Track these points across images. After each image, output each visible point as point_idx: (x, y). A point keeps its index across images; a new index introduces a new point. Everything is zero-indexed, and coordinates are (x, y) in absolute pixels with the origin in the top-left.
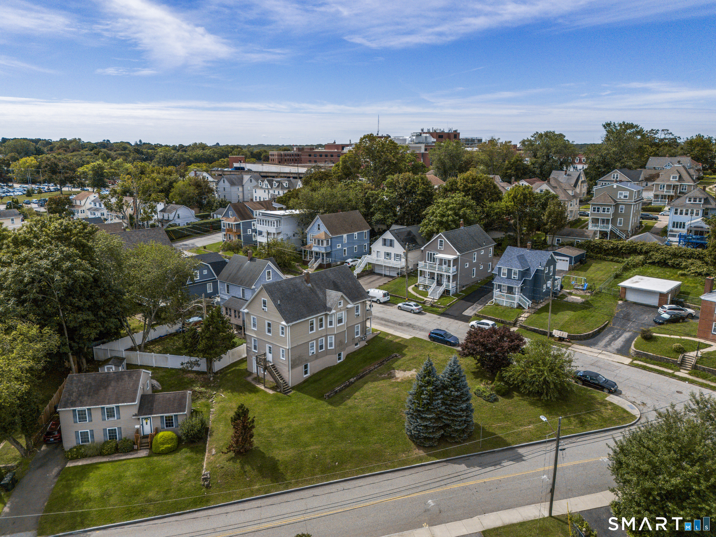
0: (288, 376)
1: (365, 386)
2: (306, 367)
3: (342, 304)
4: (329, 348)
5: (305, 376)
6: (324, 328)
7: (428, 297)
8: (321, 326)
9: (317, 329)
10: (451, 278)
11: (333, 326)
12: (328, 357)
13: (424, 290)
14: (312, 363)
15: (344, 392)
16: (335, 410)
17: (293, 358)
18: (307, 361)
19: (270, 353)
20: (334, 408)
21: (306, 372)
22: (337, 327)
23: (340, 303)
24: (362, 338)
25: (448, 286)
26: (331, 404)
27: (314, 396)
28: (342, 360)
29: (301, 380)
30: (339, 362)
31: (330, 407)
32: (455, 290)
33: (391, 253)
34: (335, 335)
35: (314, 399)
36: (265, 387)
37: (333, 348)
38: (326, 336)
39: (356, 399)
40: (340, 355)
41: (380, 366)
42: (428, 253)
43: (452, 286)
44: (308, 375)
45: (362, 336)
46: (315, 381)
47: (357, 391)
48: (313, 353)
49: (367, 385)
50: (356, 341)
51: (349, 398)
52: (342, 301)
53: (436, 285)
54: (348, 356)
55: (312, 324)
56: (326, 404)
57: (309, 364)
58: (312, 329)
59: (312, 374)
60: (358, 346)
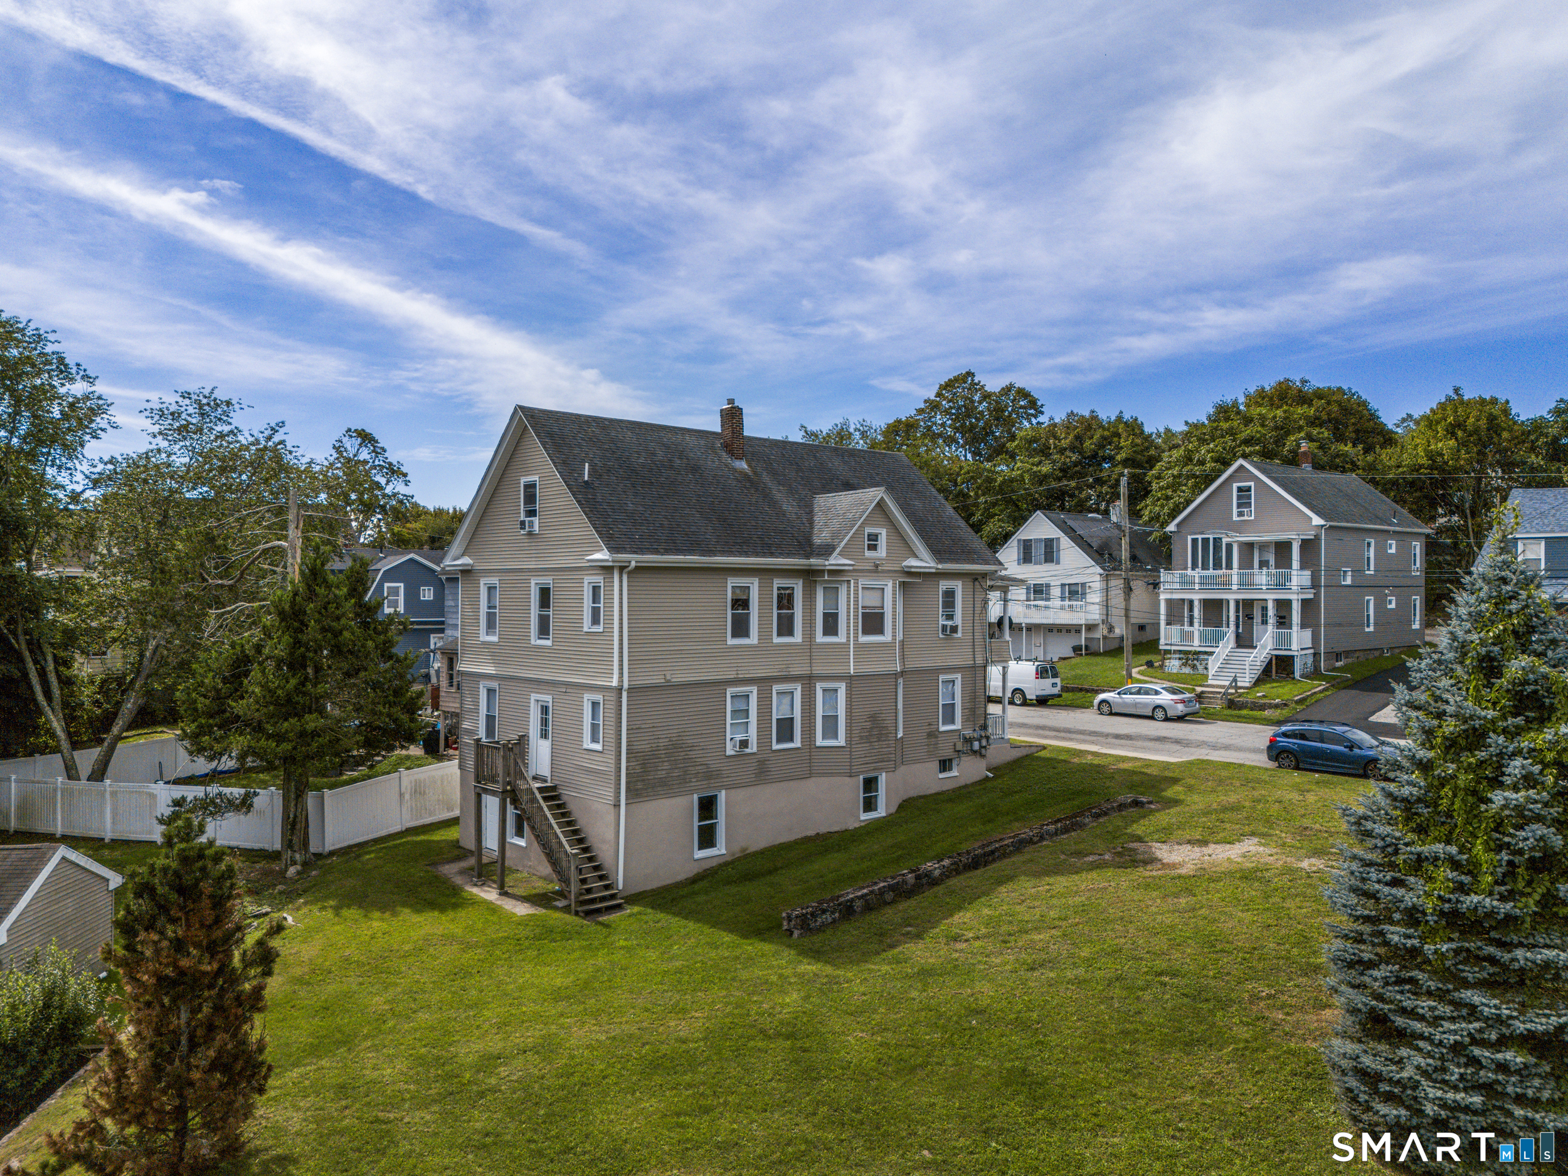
0: (610, 835)
1: (1003, 889)
2: (707, 806)
3: (883, 542)
4: (820, 742)
5: (700, 854)
6: (798, 638)
7: (1210, 682)
8: (786, 627)
9: (764, 635)
10: (1296, 608)
11: (841, 638)
12: (814, 786)
13: (1187, 670)
14: (740, 794)
15: (889, 914)
16: (833, 980)
17: (642, 746)
18: (710, 775)
19: (544, 735)
20: (829, 969)
21: (707, 838)
22: (859, 647)
23: (873, 537)
24: (968, 741)
25: (1283, 641)
26: (816, 954)
27: (731, 926)
28: (881, 812)
29: (683, 872)
30: (865, 817)
31: (809, 967)
32: (1310, 660)
33: (1048, 586)
34: (851, 680)
35: (727, 938)
36: (504, 893)
37: (841, 741)
38: (809, 681)
39: (956, 939)
40: (870, 784)
41: (1066, 830)
42: (1195, 541)
43: (1299, 640)
44: (720, 849)
45: (968, 732)
46: (749, 877)
47: (960, 908)
48: (744, 744)
49: (1010, 886)
50: (947, 752)
51: (919, 936)
52: (883, 533)
53: (1232, 644)
54: (909, 807)
55: (741, 603)
56: (789, 954)
57: (722, 796)
58: (740, 628)
59: (736, 848)
60: (954, 773)
